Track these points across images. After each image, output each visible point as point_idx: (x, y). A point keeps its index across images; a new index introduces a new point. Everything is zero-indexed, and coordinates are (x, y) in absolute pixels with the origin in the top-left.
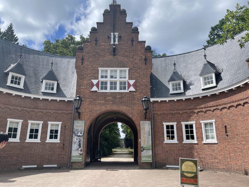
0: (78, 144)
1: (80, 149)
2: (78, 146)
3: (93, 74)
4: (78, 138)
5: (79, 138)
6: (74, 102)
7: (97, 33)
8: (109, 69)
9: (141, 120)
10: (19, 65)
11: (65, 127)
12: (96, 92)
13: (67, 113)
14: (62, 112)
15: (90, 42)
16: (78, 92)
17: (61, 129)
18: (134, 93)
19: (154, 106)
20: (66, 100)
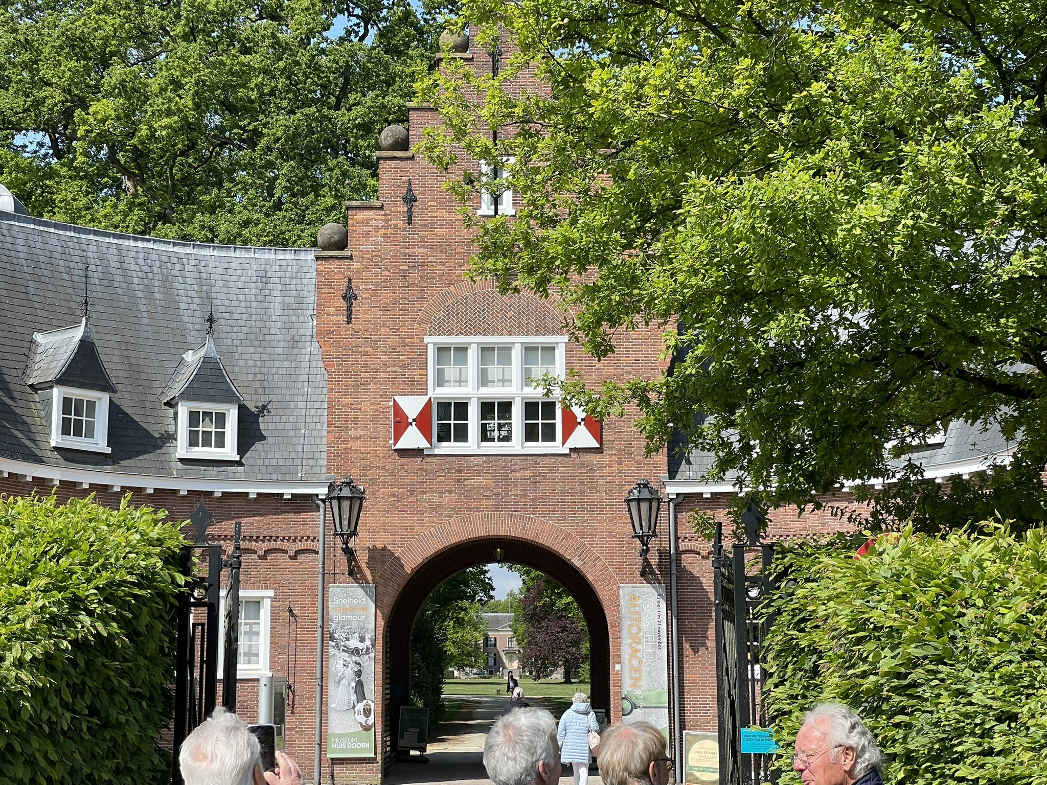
0: (354, 684)
1: (360, 706)
2: (352, 691)
4: (349, 660)
5: (355, 658)
6: (323, 501)
7: (412, 158)
8: (474, 342)
9: (623, 581)
10: (86, 348)
11: (291, 611)
12: (418, 452)
13: (293, 548)
14: (273, 545)
15: (381, 208)
16: (337, 456)
17: (274, 619)
18: (594, 458)
19: (684, 516)
20: (288, 492)
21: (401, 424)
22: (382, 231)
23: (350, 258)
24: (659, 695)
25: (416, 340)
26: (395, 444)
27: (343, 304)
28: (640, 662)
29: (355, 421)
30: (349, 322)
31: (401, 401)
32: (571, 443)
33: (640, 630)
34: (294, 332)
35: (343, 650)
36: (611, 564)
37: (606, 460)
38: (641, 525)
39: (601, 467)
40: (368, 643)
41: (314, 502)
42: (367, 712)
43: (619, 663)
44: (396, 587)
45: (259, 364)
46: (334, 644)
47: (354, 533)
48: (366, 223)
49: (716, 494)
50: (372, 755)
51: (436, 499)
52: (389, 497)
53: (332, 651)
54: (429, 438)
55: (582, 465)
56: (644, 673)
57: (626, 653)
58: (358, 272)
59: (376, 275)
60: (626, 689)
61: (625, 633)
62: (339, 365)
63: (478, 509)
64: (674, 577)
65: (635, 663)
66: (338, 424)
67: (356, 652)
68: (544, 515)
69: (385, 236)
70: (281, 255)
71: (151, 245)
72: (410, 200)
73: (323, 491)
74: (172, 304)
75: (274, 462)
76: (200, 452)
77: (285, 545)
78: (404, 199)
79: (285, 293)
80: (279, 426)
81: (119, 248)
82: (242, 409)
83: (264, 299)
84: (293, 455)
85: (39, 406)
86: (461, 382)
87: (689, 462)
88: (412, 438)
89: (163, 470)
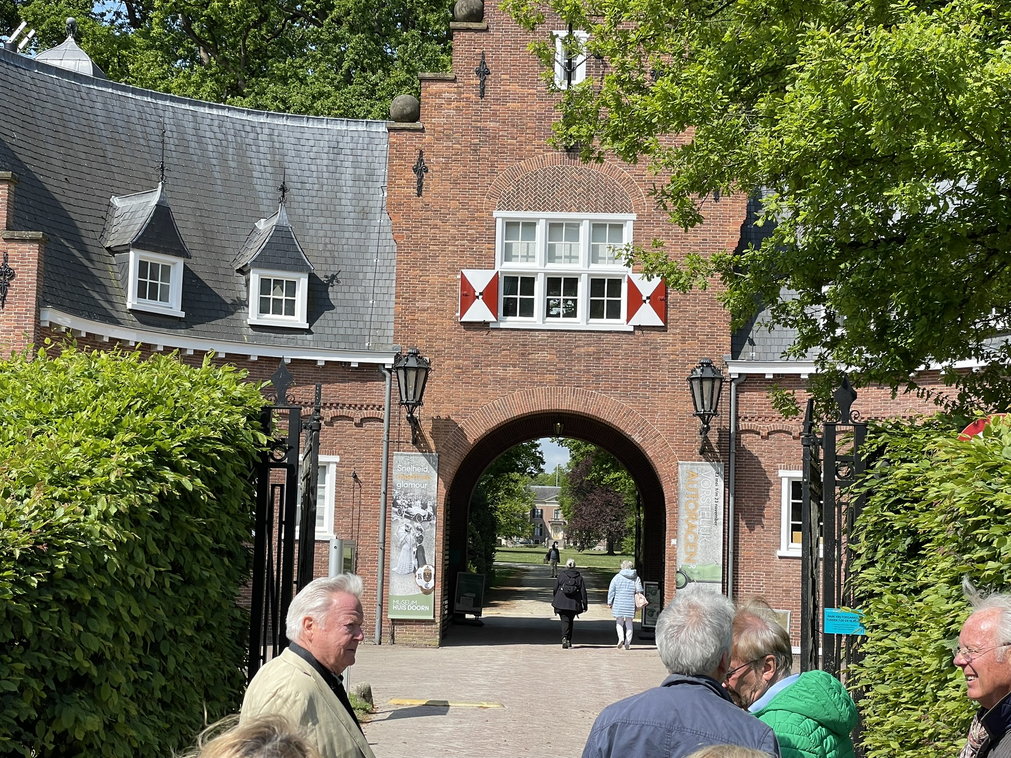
0: (415, 549)
1: (421, 571)
2: (414, 556)
3: (472, 241)
4: (411, 526)
5: (418, 524)
6: (390, 370)
7: (487, 30)
8: (542, 217)
9: (682, 458)
10: (162, 213)
11: (355, 477)
12: (483, 326)
13: (358, 415)
14: (339, 412)
15: (454, 80)
16: (405, 327)
17: (339, 484)
18: (658, 337)
19: (746, 396)
20: (355, 360)
21: (467, 296)
22: (454, 104)
23: (422, 130)
24: (713, 570)
25: (485, 214)
26: (461, 317)
27: (413, 176)
28: (696, 538)
29: (423, 292)
30: (419, 195)
31: (470, 274)
32: (637, 320)
33: (697, 506)
34: (365, 203)
35: (406, 516)
36: (671, 440)
37: (670, 338)
38: (703, 404)
39: (665, 346)
40: (430, 510)
41: (380, 371)
42: (427, 576)
43: (675, 537)
44: (458, 457)
45: (329, 234)
46: (397, 510)
47: (419, 403)
48: (438, 95)
49: (779, 375)
50: (432, 618)
51: (500, 372)
52: (454, 368)
53: (395, 516)
54: (495, 313)
55: (646, 343)
56: (699, 549)
57: (683, 528)
58: (430, 145)
59: (448, 148)
60: (681, 563)
61: (682, 509)
62: (408, 237)
63: (541, 384)
64: (733, 457)
65: (691, 538)
66: (406, 295)
67: (418, 518)
68: (605, 390)
69: (457, 109)
70: (352, 127)
71: (225, 113)
72: (483, 73)
73: (389, 361)
74: (245, 173)
75: (342, 331)
76: (271, 319)
77: (351, 412)
78: (477, 72)
79: (356, 165)
80: (348, 296)
81: (194, 114)
82: (313, 279)
83: (335, 170)
84: (361, 324)
85: (116, 269)
86: (528, 257)
87: (752, 343)
88: (479, 311)
89: (235, 336)
